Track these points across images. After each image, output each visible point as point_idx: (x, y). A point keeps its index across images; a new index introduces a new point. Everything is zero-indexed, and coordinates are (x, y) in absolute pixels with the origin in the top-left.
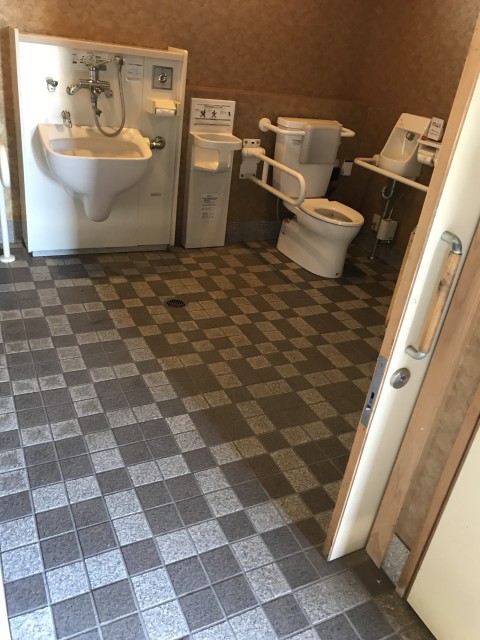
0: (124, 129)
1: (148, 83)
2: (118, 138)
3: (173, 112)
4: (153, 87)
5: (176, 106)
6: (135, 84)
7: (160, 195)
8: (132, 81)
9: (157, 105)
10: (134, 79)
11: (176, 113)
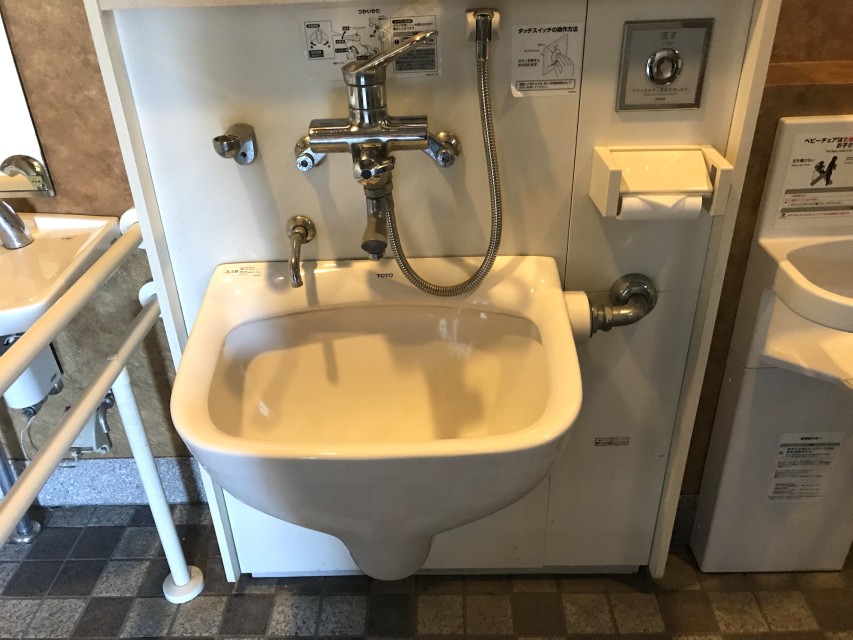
0: (501, 262)
1: (602, 92)
2: (474, 299)
3: (696, 202)
4: (622, 105)
5: (712, 173)
6: (546, 101)
7: (625, 442)
8: (533, 94)
9: (631, 182)
10: (541, 85)
11: (707, 201)
